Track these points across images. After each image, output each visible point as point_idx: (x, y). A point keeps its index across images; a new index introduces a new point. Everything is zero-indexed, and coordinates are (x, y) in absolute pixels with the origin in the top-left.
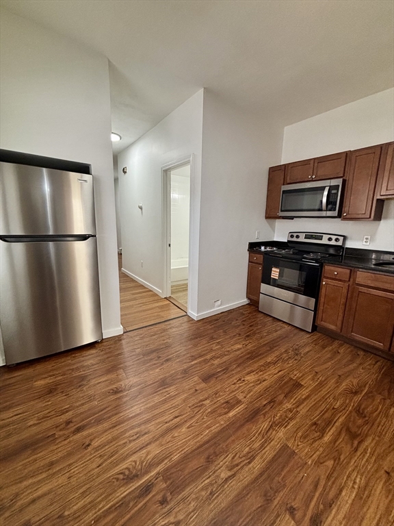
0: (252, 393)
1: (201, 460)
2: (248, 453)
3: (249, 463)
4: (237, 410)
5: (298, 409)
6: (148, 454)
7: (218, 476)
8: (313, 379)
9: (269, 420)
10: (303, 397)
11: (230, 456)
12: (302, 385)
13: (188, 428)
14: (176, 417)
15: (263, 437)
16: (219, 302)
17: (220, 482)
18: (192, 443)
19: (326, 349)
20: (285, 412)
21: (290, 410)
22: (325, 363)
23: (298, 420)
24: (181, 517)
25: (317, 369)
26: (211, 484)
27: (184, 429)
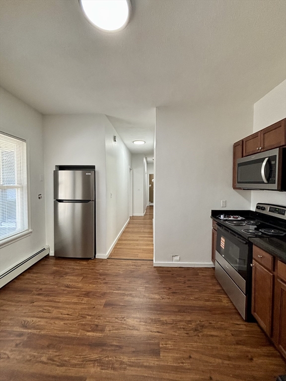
0: (117, 331)
1: (46, 343)
2: (66, 361)
3: (58, 366)
4: (95, 334)
5: (127, 368)
6: (39, 321)
7: (41, 357)
8: (177, 359)
9: (100, 355)
10: (145, 364)
11: (57, 354)
12: (160, 355)
13: (64, 324)
14: (68, 315)
15: (82, 361)
16: (178, 258)
17: (39, 359)
18: (55, 332)
19: (239, 347)
20: (117, 361)
21: (122, 363)
22: (215, 356)
23: (116, 373)
24: (12, 357)
25: (194, 355)
26: (34, 357)
27: (62, 323)
